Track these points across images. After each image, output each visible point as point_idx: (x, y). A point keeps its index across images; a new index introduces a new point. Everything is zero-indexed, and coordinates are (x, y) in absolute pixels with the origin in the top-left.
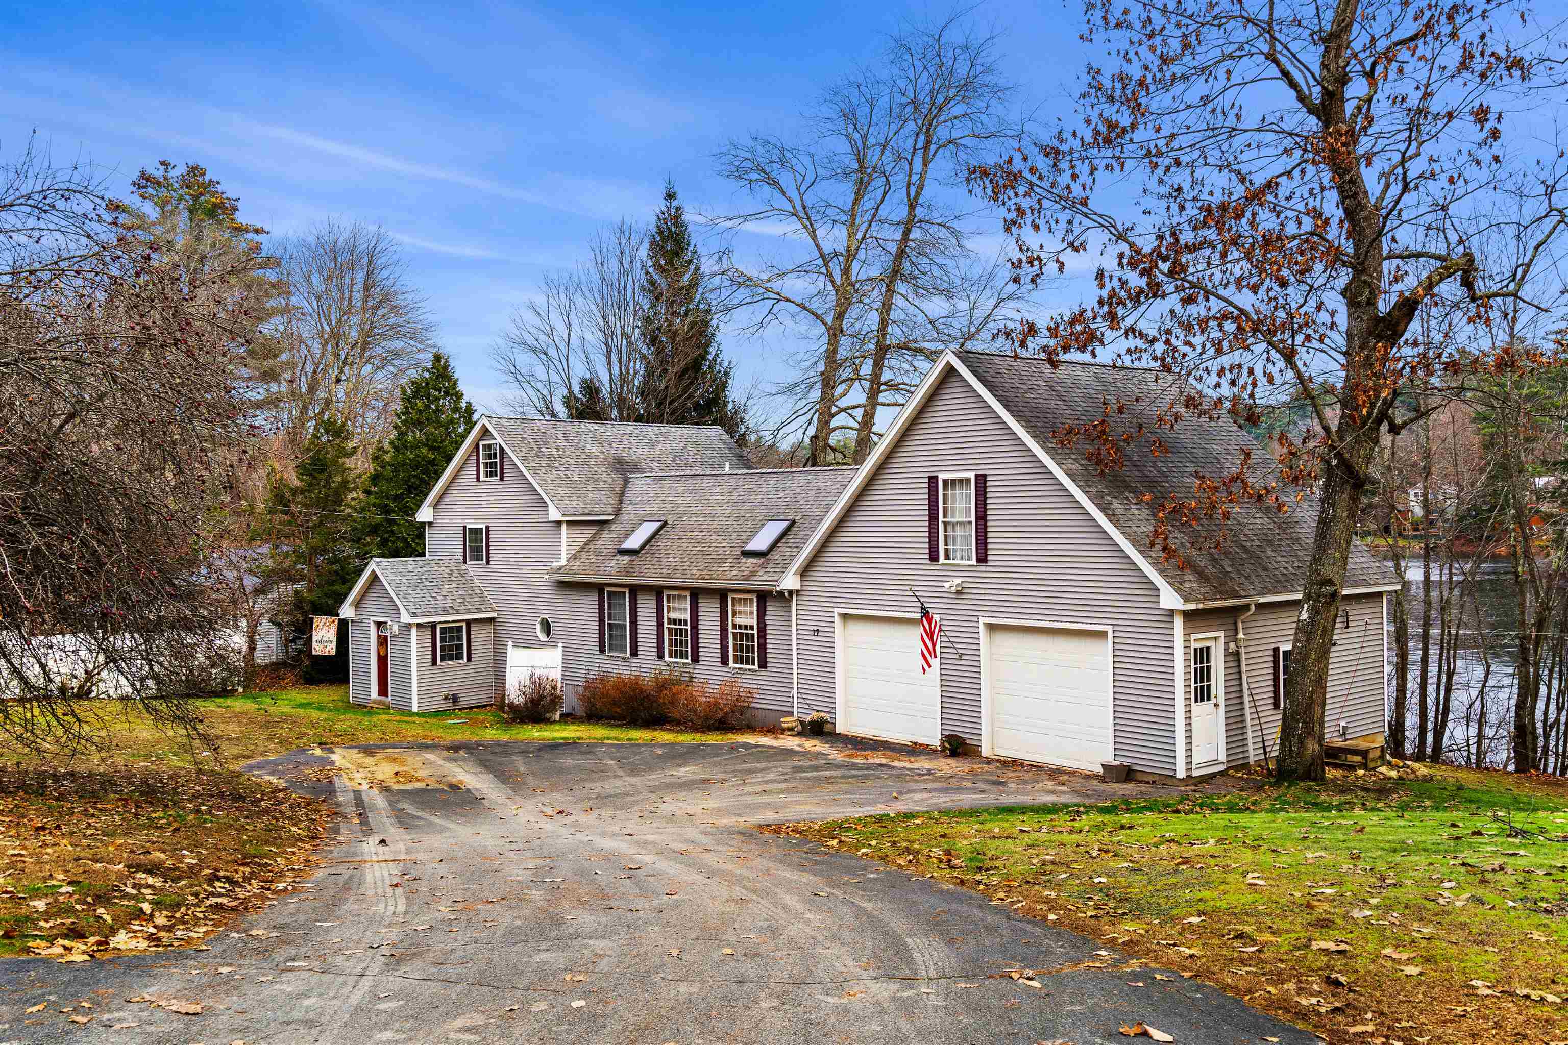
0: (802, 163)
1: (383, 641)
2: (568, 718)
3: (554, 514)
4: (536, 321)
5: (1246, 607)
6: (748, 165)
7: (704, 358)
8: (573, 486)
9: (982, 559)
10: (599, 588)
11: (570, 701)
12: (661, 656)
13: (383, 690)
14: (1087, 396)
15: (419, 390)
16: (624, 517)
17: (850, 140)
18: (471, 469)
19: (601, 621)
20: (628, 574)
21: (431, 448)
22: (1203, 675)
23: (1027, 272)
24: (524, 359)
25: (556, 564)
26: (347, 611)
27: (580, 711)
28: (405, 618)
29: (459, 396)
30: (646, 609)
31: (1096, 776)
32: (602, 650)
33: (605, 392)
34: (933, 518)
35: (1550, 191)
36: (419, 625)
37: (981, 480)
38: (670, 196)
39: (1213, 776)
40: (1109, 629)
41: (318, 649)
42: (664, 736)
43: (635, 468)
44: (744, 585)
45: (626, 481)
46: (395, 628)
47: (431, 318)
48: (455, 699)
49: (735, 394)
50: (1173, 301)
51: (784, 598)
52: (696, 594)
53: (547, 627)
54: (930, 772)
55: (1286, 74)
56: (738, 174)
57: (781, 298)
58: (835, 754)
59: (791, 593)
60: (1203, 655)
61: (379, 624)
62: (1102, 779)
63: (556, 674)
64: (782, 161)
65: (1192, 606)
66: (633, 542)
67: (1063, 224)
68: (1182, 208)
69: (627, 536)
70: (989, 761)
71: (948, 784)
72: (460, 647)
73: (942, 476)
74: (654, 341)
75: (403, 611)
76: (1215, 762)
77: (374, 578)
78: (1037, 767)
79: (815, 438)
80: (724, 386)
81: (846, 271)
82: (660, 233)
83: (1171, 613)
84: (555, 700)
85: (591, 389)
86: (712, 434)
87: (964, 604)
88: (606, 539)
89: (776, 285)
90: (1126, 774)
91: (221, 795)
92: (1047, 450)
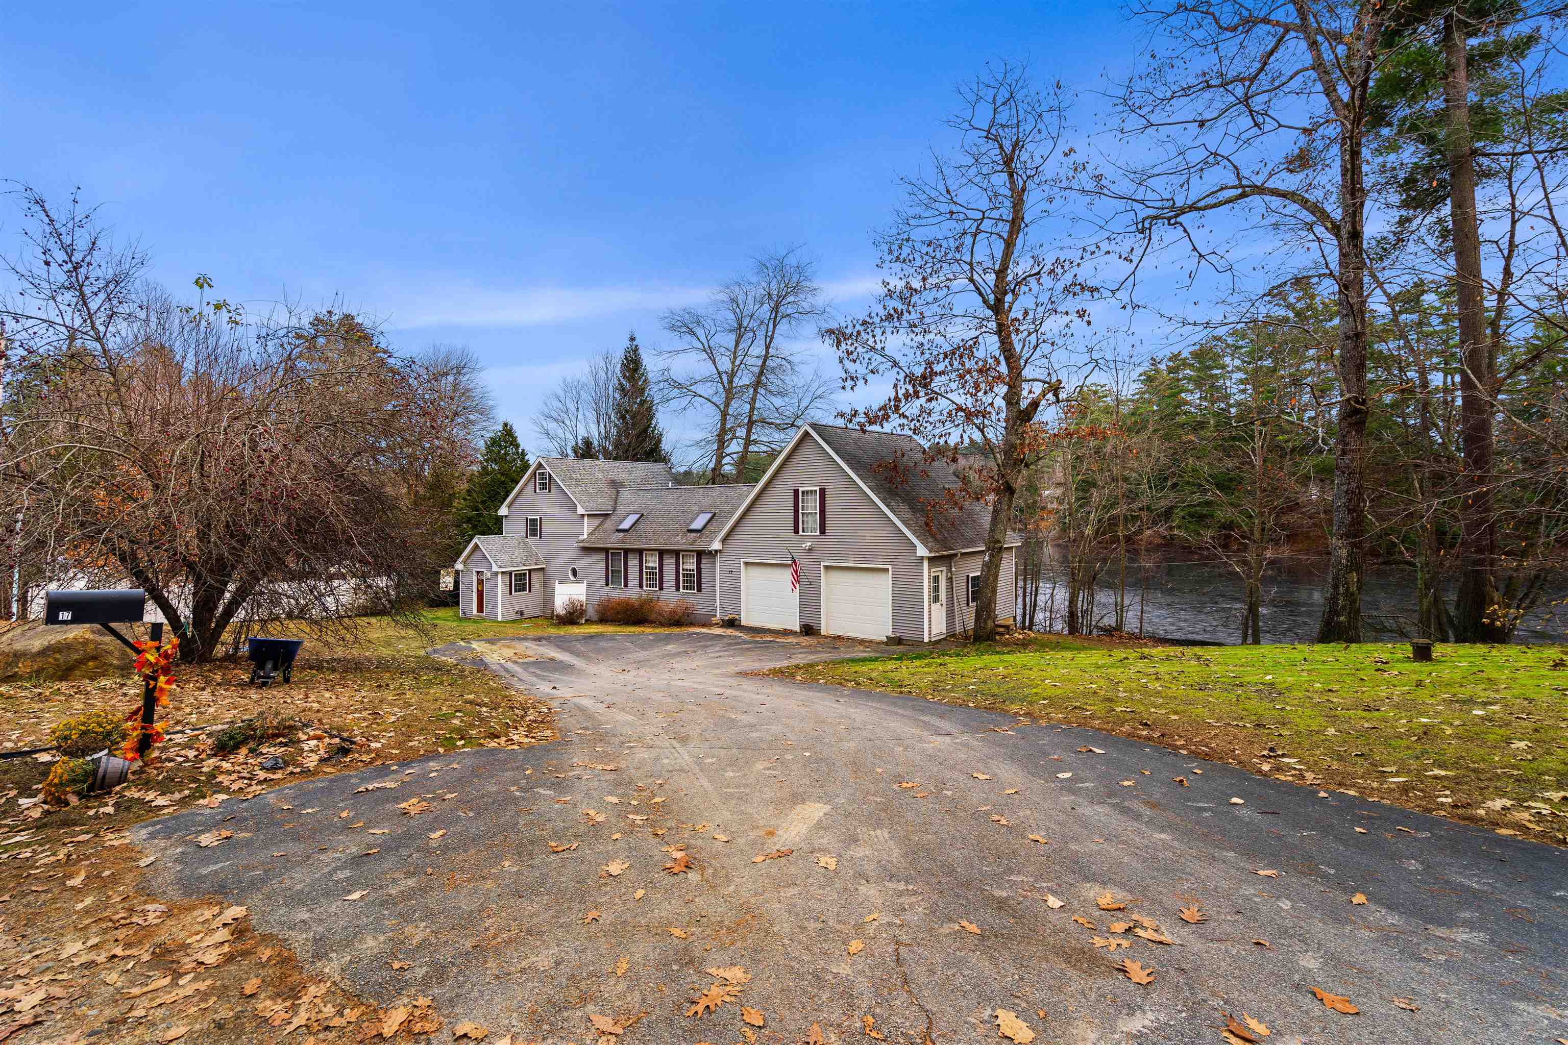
0: (708, 324)
1: (480, 582)
2: (589, 622)
3: (580, 511)
4: (560, 405)
5: (956, 555)
6: (679, 324)
7: (649, 426)
8: (590, 495)
9: (823, 531)
10: (606, 550)
11: (591, 613)
12: (641, 587)
13: (480, 608)
14: (872, 448)
15: (494, 442)
16: (618, 512)
17: (735, 313)
18: (531, 486)
19: (607, 568)
20: (624, 543)
21: (502, 474)
22: (936, 589)
23: (849, 383)
24: (552, 426)
25: (581, 538)
26: (459, 566)
27: (595, 617)
28: (495, 568)
29: (517, 446)
30: (633, 562)
31: (883, 643)
32: (607, 584)
33: (596, 443)
34: (796, 511)
35: (1091, 350)
36: (503, 573)
37: (823, 491)
38: (632, 339)
39: (940, 641)
40: (890, 567)
41: (442, 587)
42: (648, 630)
43: (622, 485)
44: (690, 547)
45: (618, 492)
46: (489, 575)
47: (491, 403)
48: (522, 613)
49: (666, 445)
50: (923, 400)
51: (713, 554)
52: (662, 553)
53: (574, 573)
54: (797, 644)
55: (977, 288)
56: (673, 328)
57: (696, 395)
58: (745, 636)
59: (716, 551)
60: (936, 579)
61: (478, 572)
62: (886, 644)
63: (583, 598)
64: (698, 323)
65: (933, 555)
66: (626, 525)
67: (866, 360)
68: (923, 353)
69: (621, 522)
70: (826, 637)
71: (810, 649)
72: (525, 584)
73: (801, 489)
74: (623, 417)
75: (494, 565)
76: (941, 634)
77: (476, 546)
78: (850, 639)
79: (714, 470)
80: (659, 441)
81: (731, 381)
82: (626, 358)
83: (922, 558)
84: (582, 612)
85: (588, 443)
86: (659, 467)
87: (813, 556)
88: (609, 524)
89: (693, 388)
90: (898, 641)
91: (427, 668)
92: (858, 475)
